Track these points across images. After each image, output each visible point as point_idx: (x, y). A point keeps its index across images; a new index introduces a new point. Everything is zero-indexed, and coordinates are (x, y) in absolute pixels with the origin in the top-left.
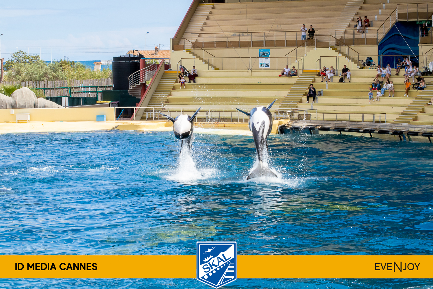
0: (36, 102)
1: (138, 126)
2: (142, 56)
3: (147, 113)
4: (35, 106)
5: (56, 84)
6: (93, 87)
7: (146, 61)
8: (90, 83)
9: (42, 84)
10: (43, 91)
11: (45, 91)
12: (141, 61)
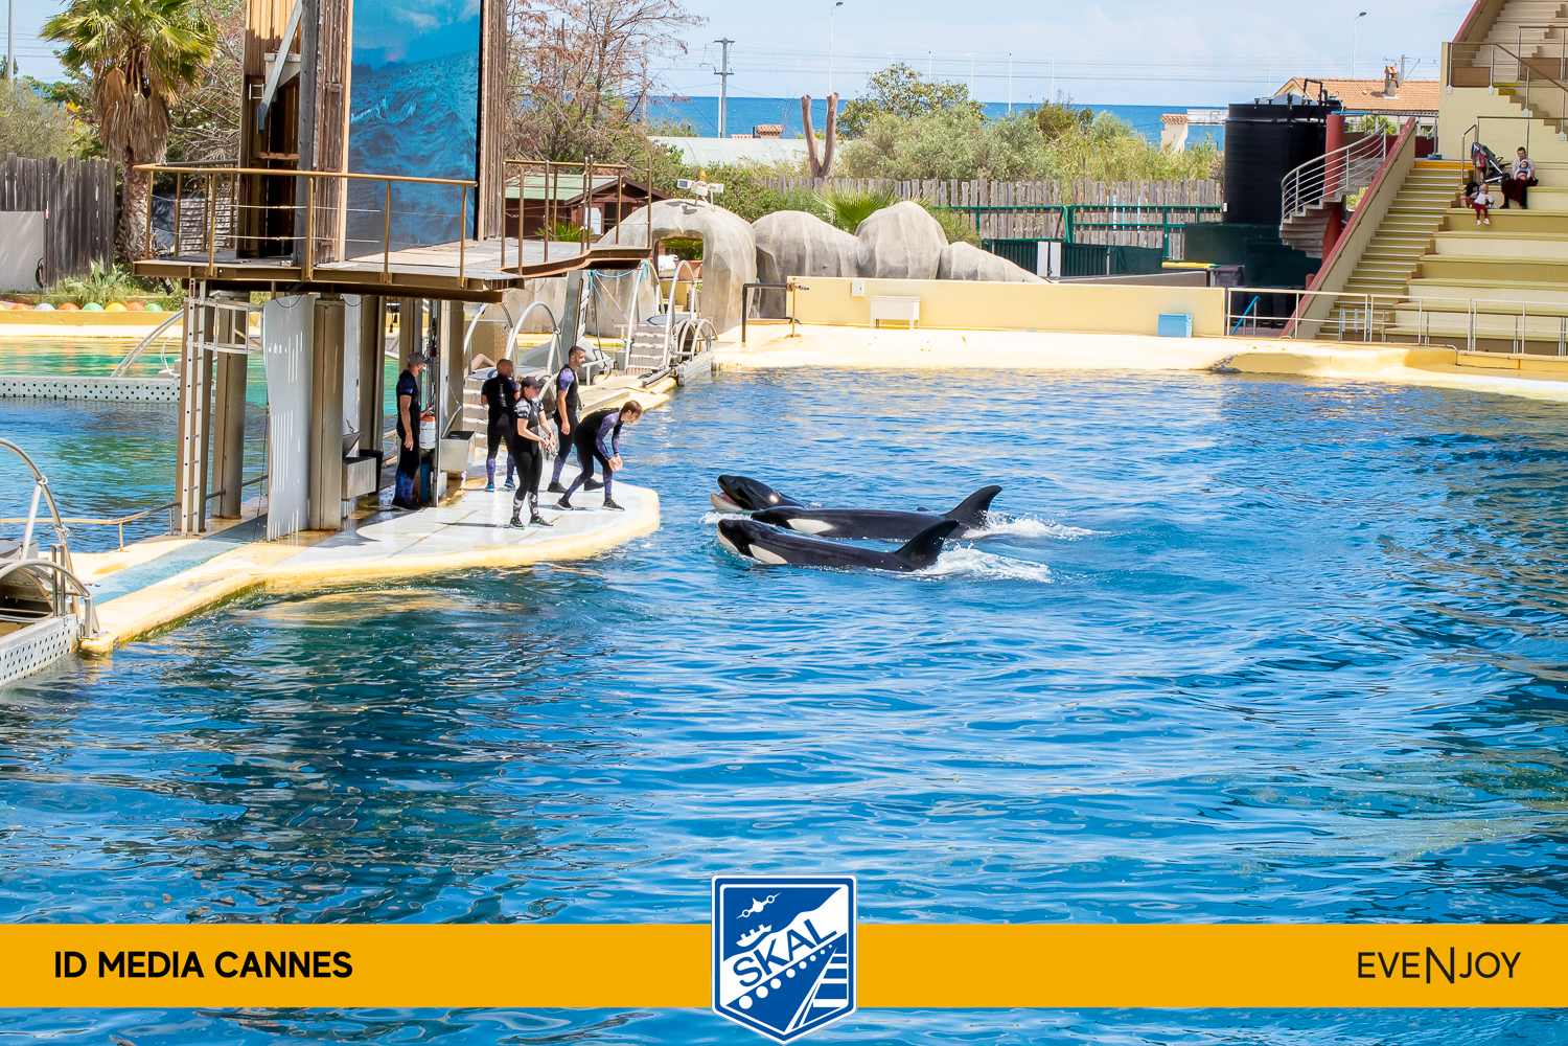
0: (945, 255)
1: (1306, 361)
2: (1336, 105)
3: (1343, 312)
4: (941, 273)
5: (1021, 192)
6: (1152, 209)
7: (1348, 120)
8: (1142, 193)
9: (971, 192)
10: (973, 215)
11: (978, 217)
12: (1330, 121)
